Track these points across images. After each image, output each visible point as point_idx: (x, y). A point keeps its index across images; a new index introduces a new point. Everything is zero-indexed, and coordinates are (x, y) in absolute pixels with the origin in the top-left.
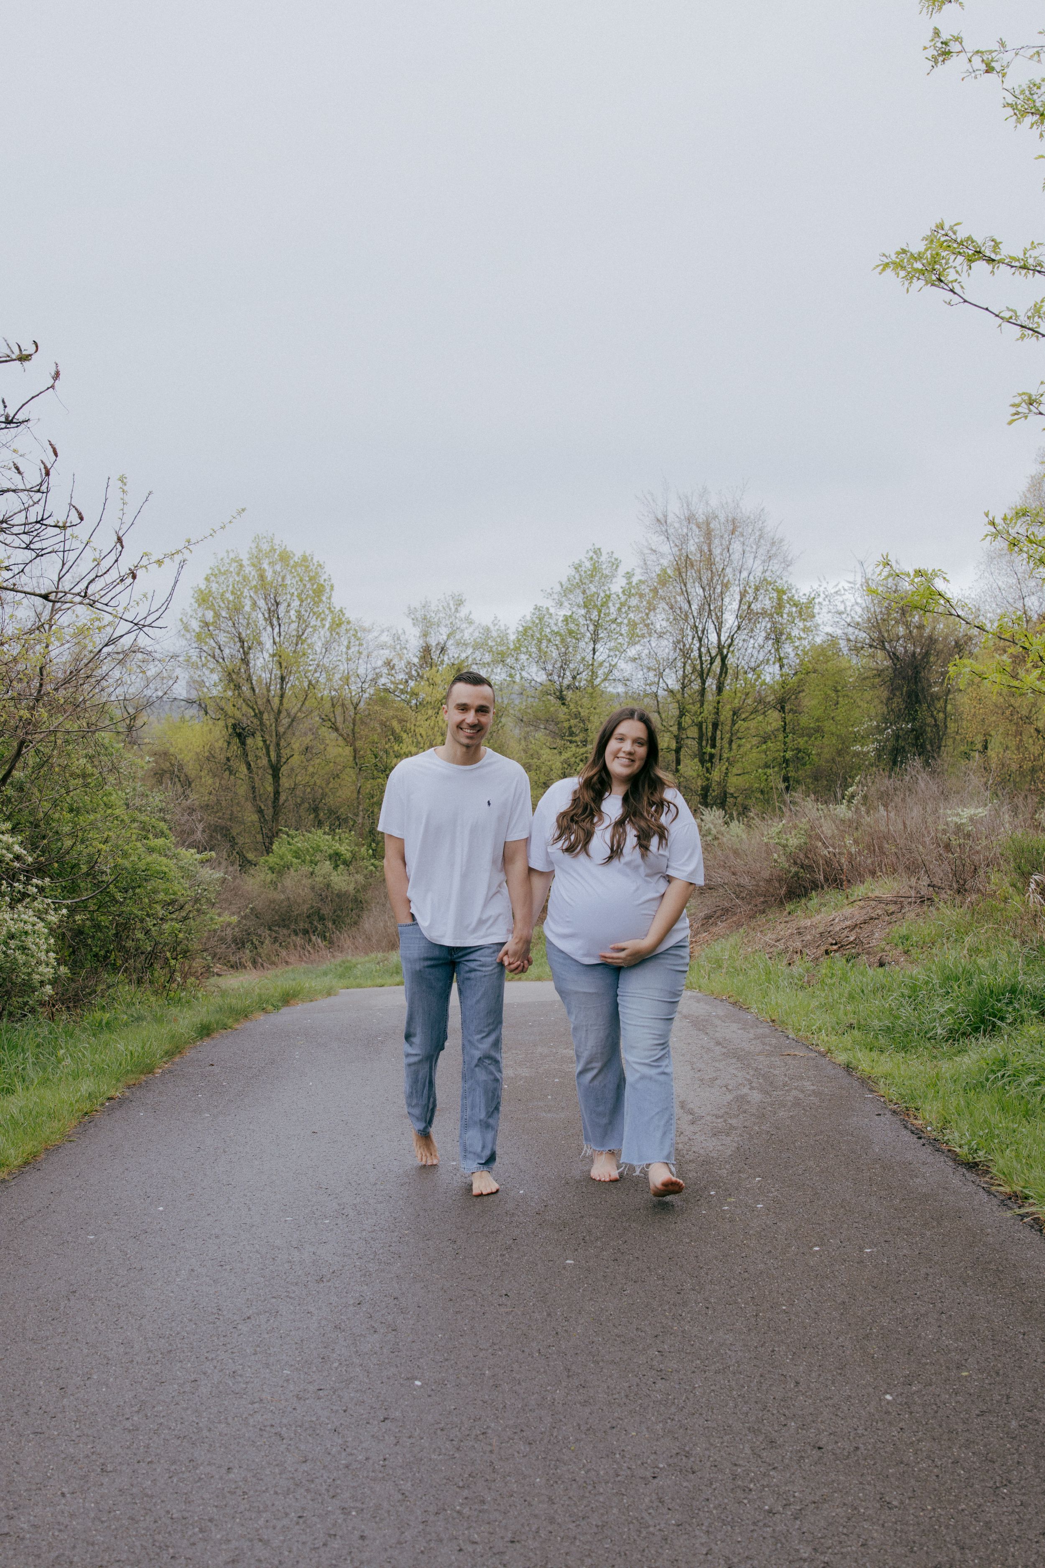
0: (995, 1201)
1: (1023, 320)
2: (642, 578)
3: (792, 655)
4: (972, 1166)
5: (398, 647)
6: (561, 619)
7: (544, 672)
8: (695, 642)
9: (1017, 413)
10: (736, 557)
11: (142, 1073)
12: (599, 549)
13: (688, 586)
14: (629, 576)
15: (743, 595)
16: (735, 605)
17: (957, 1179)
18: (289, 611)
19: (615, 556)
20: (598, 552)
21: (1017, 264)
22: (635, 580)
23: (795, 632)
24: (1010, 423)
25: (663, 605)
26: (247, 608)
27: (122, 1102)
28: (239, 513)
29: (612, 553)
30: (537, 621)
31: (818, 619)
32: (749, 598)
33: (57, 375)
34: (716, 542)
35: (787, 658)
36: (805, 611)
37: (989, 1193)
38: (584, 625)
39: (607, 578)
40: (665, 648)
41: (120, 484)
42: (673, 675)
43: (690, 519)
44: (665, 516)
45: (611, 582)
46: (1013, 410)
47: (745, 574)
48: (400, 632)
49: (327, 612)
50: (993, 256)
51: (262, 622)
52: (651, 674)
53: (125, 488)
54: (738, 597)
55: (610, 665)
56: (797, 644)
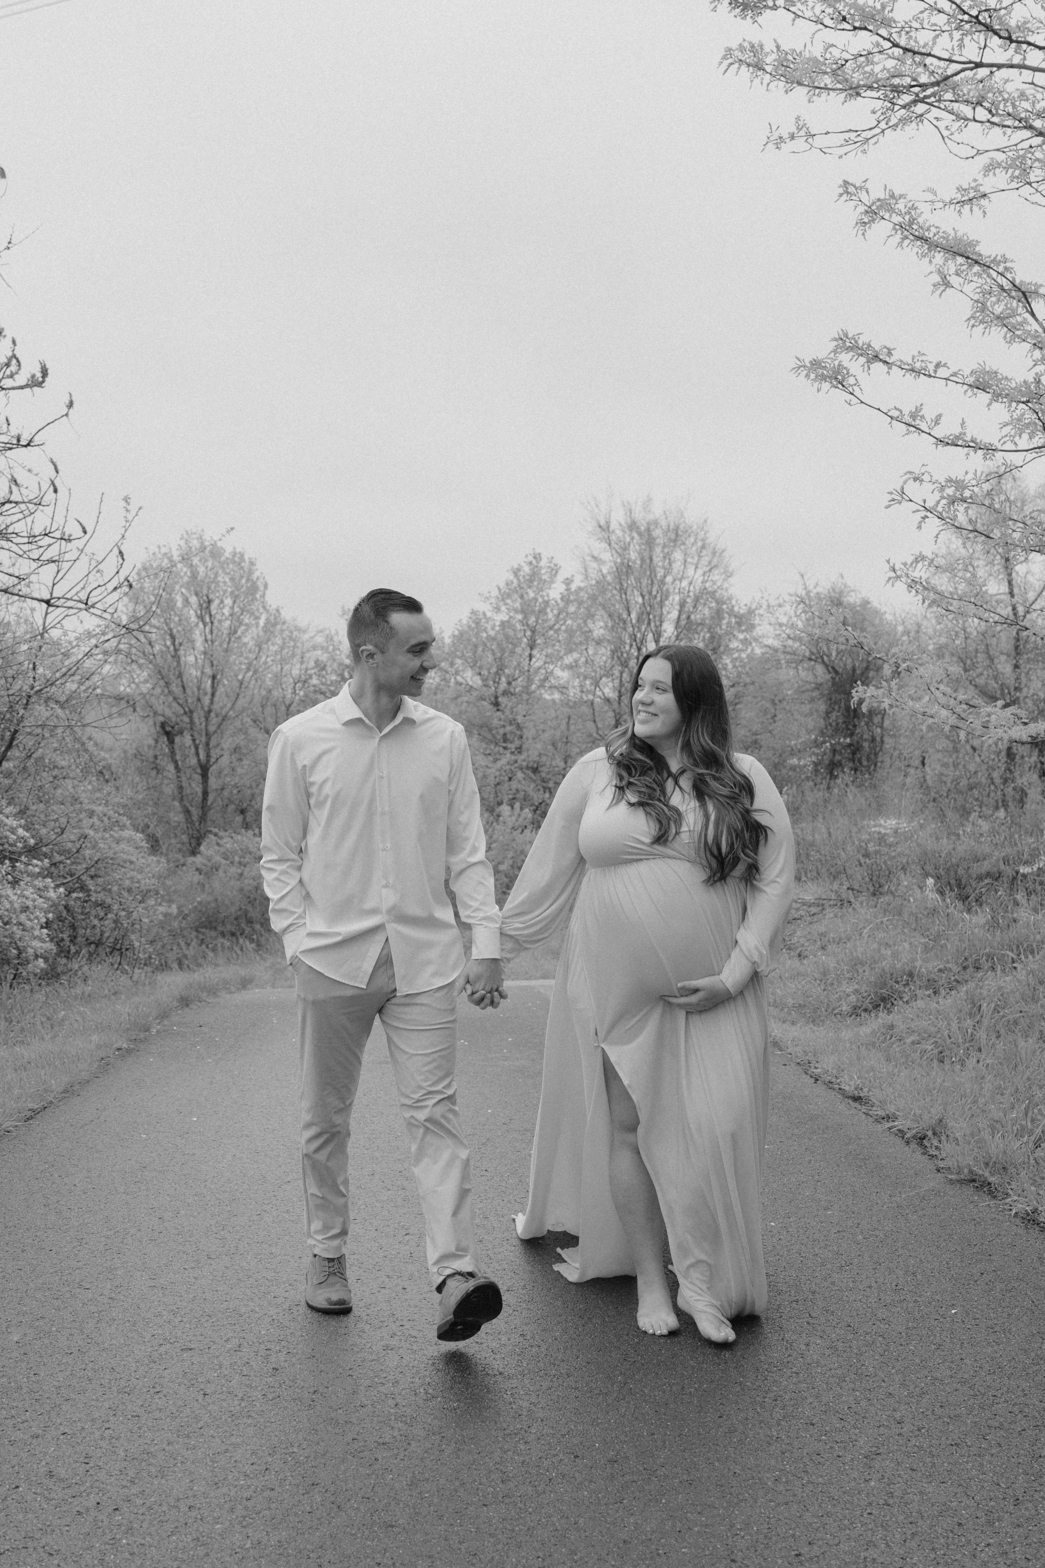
0: (871, 1119)
1: (907, 419)
2: (582, 585)
3: (730, 666)
4: (857, 1099)
5: (331, 648)
6: (498, 623)
7: (478, 677)
8: (633, 651)
9: (893, 500)
10: (677, 566)
11: (140, 1031)
12: (539, 554)
13: (628, 594)
14: (568, 582)
15: (682, 604)
16: (674, 614)
17: (843, 1107)
18: (223, 609)
19: (554, 561)
20: (537, 557)
21: (906, 367)
22: (573, 587)
23: (734, 644)
24: (888, 507)
25: (601, 612)
26: (179, 604)
27: (129, 1051)
28: (228, 532)
29: (552, 558)
30: (473, 625)
31: (758, 631)
32: (689, 607)
33: (71, 405)
34: (658, 550)
35: (725, 669)
36: (745, 621)
37: (867, 1114)
38: (521, 630)
39: (544, 585)
40: (603, 656)
41: (124, 504)
42: (610, 684)
43: (633, 526)
44: (608, 523)
45: (550, 588)
46: (890, 497)
47: (685, 583)
48: (333, 632)
49: (261, 610)
50: (887, 359)
51: (194, 619)
52: (588, 682)
53: (128, 507)
54: (678, 607)
55: (547, 672)
56: (736, 655)
